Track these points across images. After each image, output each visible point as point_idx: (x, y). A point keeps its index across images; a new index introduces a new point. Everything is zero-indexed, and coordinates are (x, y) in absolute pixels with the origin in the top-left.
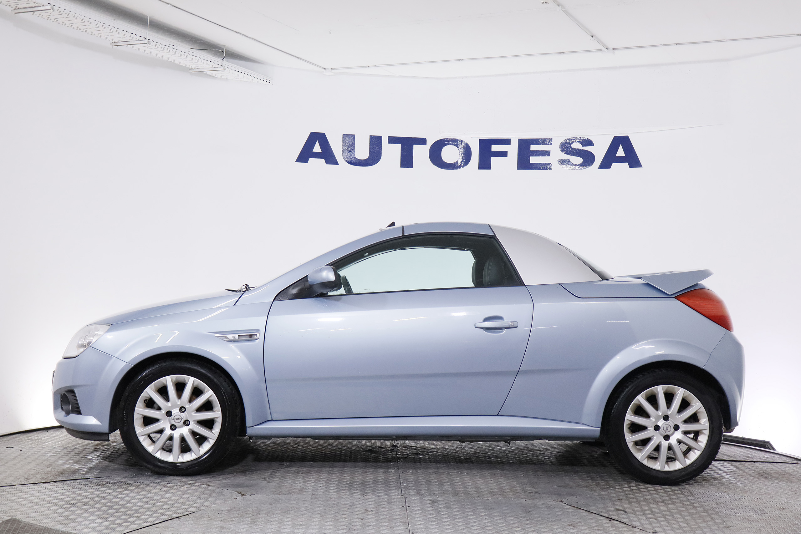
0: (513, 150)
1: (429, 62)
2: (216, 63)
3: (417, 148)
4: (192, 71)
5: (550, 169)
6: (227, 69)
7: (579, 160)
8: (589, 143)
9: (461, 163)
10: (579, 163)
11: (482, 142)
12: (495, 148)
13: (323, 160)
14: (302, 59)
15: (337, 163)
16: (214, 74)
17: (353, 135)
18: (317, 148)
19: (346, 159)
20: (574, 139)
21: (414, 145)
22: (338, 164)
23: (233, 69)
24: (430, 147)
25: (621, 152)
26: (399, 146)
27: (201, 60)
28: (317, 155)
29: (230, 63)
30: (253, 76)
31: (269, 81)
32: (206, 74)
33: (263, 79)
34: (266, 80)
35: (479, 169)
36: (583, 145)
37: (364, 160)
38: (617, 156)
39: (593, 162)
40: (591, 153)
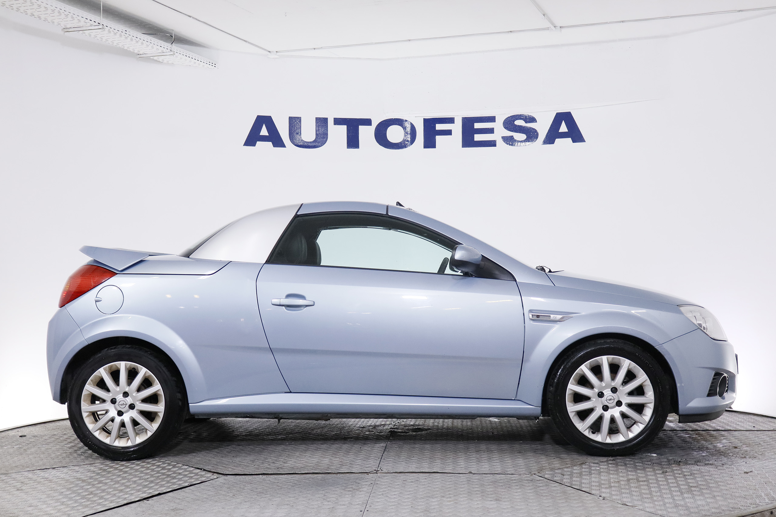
0: (457, 128)
1: (376, 43)
2: (166, 47)
3: (362, 129)
4: (139, 57)
5: (495, 146)
6: (176, 54)
7: (523, 137)
8: (532, 120)
9: (407, 142)
10: (523, 140)
11: (426, 121)
12: (439, 127)
13: (270, 144)
14: (249, 43)
15: (284, 146)
16: (160, 59)
17: (299, 117)
18: (264, 132)
19: (293, 142)
20: (517, 116)
21: (359, 126)
22: (285, 147)
23: (182, 53)
24: (376, 128)
25: (563, 128)
26: (345, 127)
27: (152, 45)
28: (264, 139)
29: (178, 48)
30: (200, 60)
31: (215, 65)
32: (153, 59)
33: (210, 63)
34: (212, 64)
35: (424, 148)
36: (526, 122)
37: (310, 142)
38: (560, 131)
39: (537, 138)
40: (534, 129)
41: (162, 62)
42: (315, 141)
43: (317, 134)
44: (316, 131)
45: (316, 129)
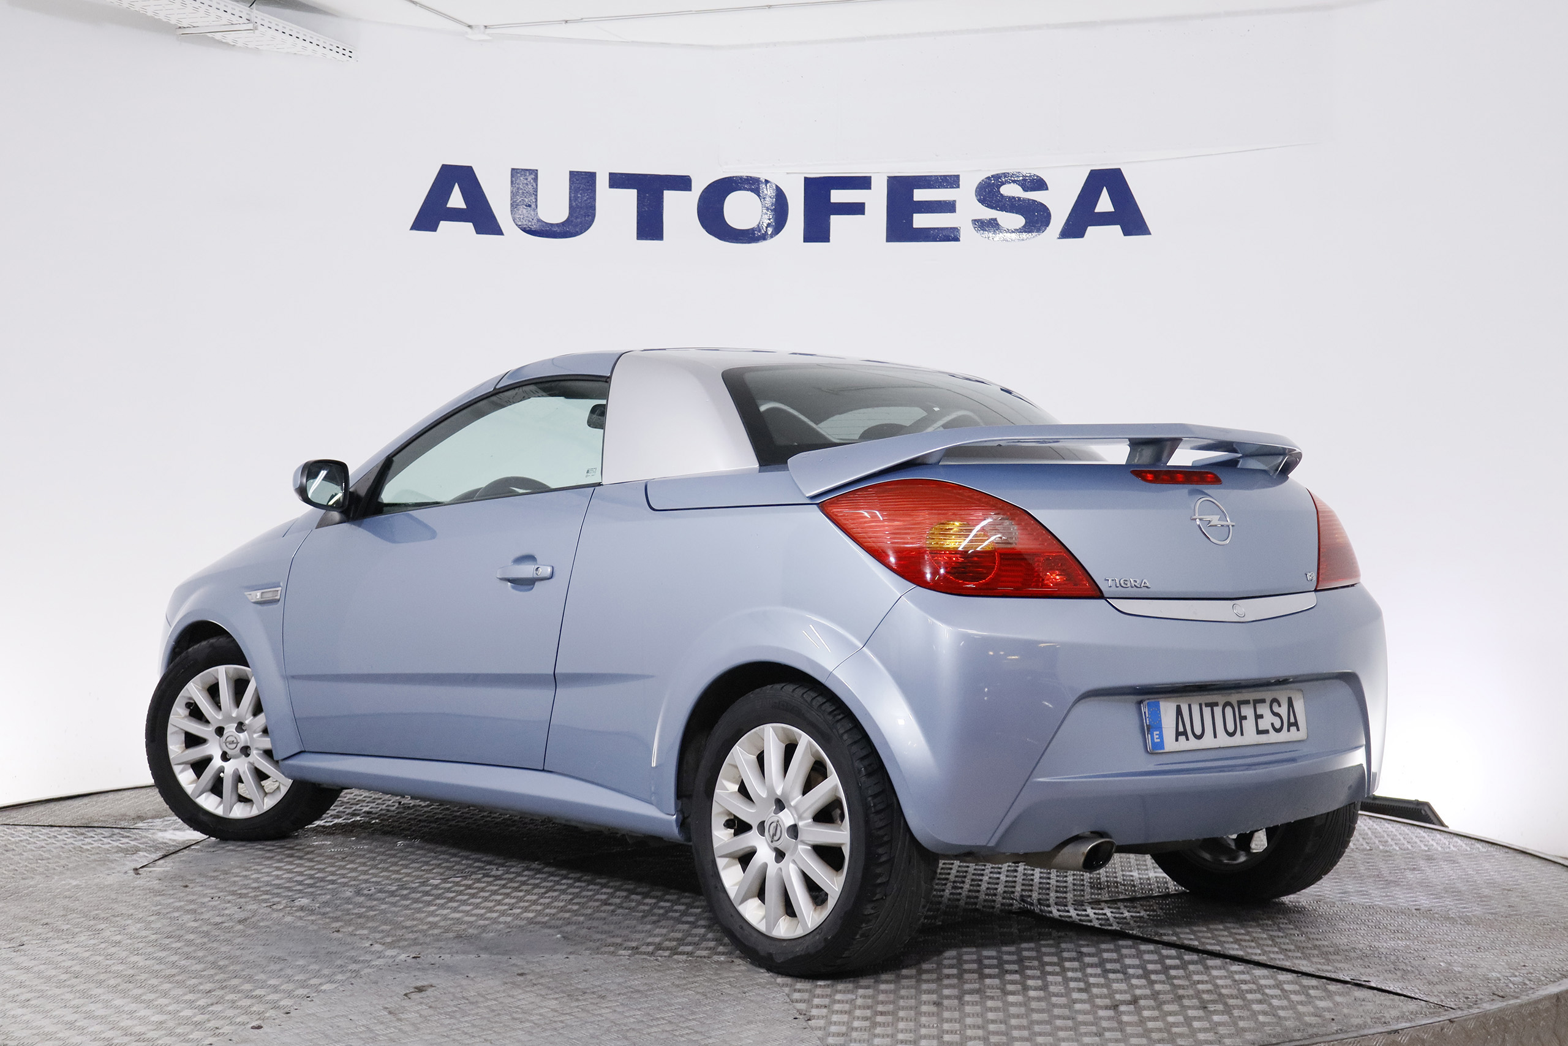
0: (876, 200)
2: (238, 14)
3: (670, 197)
4: (181, 32)
5: (957, 239)
6: (260, 27)
7: (1019, 221)
8: (1039, 184)
9: (767, 228)
10: (1017, 228)
11: (809, 183)
12: (838, 196)
13: (469, 226)
14: (423, 6)
15: (499, 232)
16: (229, 38)
17: (533, 170)
18: (456, 200)
19: (520, 223)
20: (1005, 175)
21: (664, 191)
22: (502, 234)
23: (274, 27)
24: (701, 196)
25: (1105, 204)
26: (633, 193)
27: (205, 7)
28: (456, 215)
29: (266, 15)
30: (315, 42)
31: (350, 54)
32: (213, 38)
33: (338, 50)
34: (344, 52)
35: (805, 241)
36: (1026, 189)
37: (557, 225)
38: (1097, 210)
39: (1047, 224)
40: (1042, 205)
41: (234, 45)
42: (566, 222)
43: (571, 208)
44: (570, 200)
45: (570, 197)
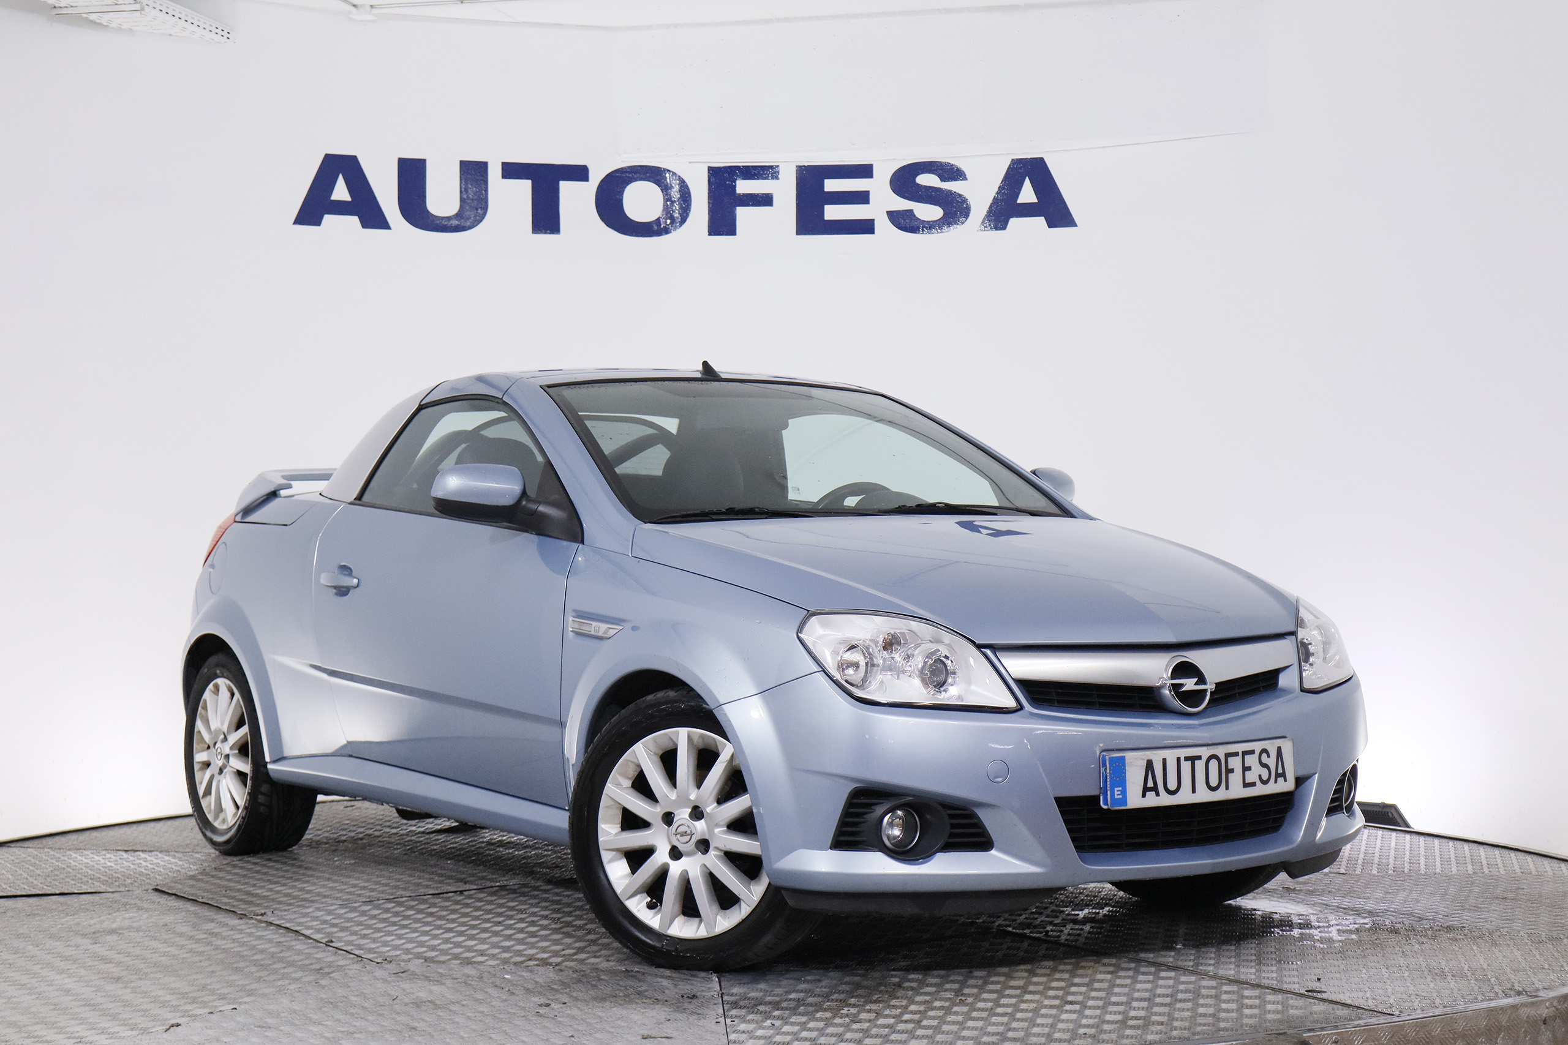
0: (785, 190)
3: (567, 189)
4: (56, 13)
5: (871, 231)
7: (937, 212)
9: (666, 221)
10: (936, 219)
11: (714, 172)
12: (743, 187)
13: (355, 220)
15: (384, 225)
16: (104, 19)
17: (421, 161)
18: (341, 192)
19: (408, 215)
20: (923, 163)
21: (561, 182)
22: (389, 227)
24: (598, 187)
26: (528, 183)
28: (340, 208)
30: (196, 23)
31: (228, 35)
32: (87, 19)
33: (217, 31)
34: (223, 33)
35: (710, 234)
36: (943, 179)
37: (449, 218)
38: (1019, 202)
39: (967, 216)
40: (960, 196)
41: (107, 26)
42: (458, 216)
43: (462, 200)
44: (461, 192)
45: (461, 188)
